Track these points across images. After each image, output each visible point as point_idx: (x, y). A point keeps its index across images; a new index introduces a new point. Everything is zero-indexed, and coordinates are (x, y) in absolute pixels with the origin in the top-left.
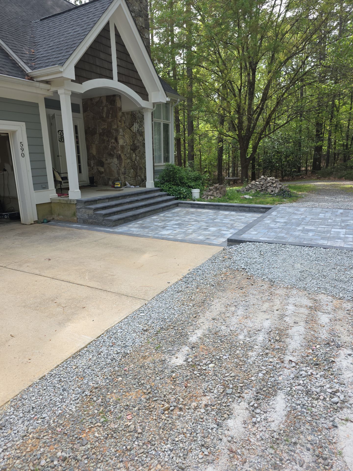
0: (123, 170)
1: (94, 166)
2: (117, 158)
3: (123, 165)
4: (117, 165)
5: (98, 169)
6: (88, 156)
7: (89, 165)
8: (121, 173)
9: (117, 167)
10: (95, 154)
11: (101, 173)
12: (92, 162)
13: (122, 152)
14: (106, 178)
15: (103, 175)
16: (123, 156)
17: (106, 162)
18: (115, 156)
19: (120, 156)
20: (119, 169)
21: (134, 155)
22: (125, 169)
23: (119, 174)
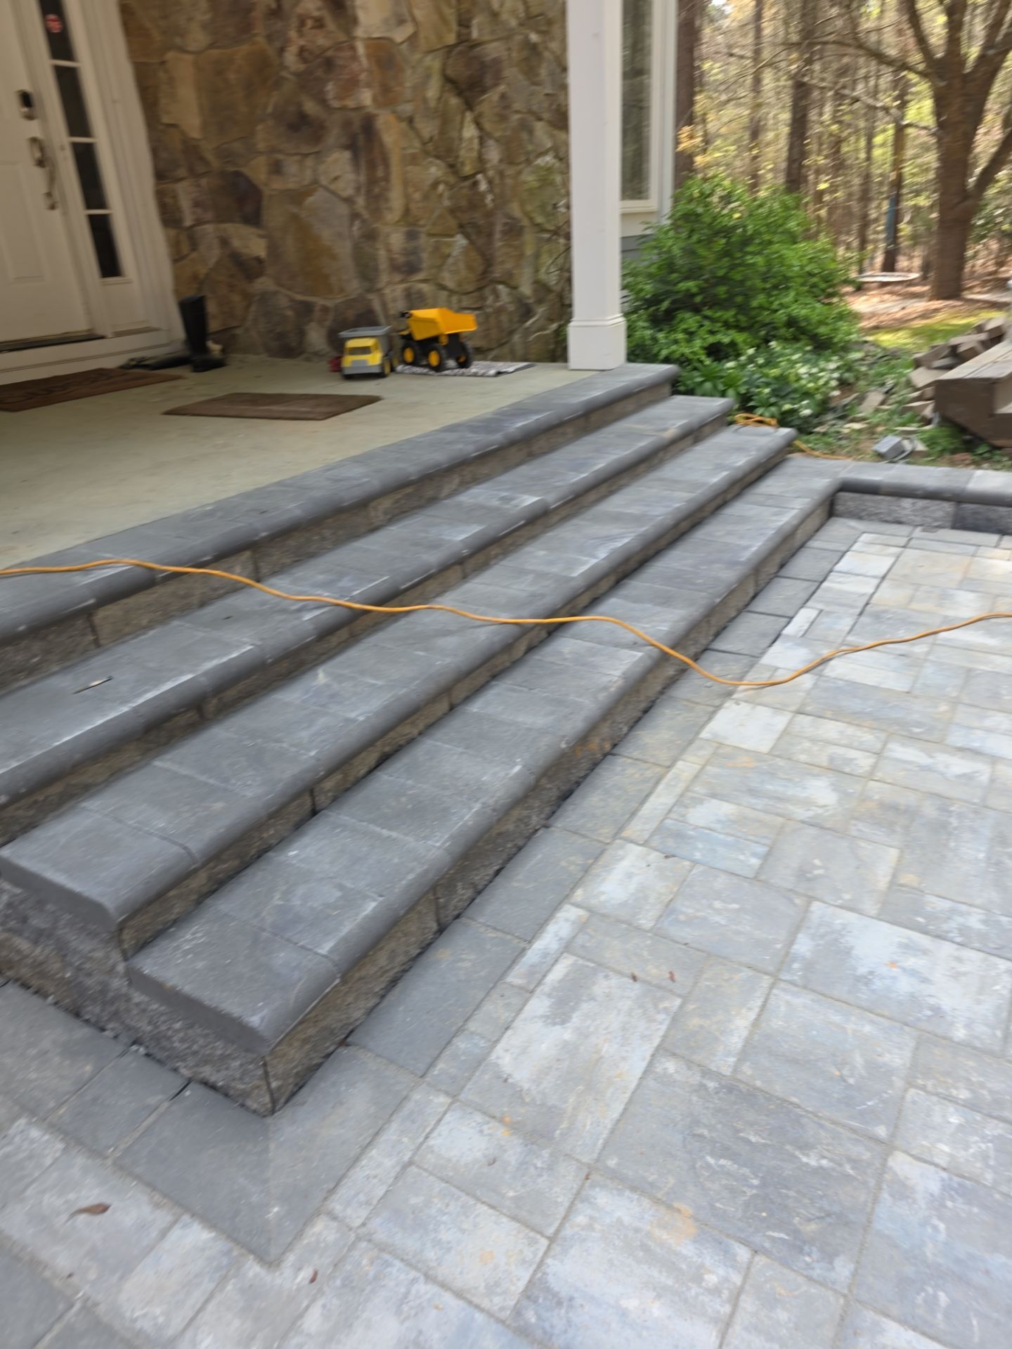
0: (397, 239)
1: (199, 222)
2: (352, 146)
3: (396, 199)
4: (349, 201)
5: (224, 242)
6: (155, 152)
7: (169, 216)
8: (383, 264)
9: (355, 216)
10: (195, 134)
11: (247, 268)
12: (185, 193)
13: (387, 96)
14: (283, 302)
15: (264, 284)
16: (391, 134)
17: (277, 184)
18: (334, 135)
19: (368, 127)
20: (371, 236)
21: (470, 132)
22: (412, 236)
23: (367, 271)
